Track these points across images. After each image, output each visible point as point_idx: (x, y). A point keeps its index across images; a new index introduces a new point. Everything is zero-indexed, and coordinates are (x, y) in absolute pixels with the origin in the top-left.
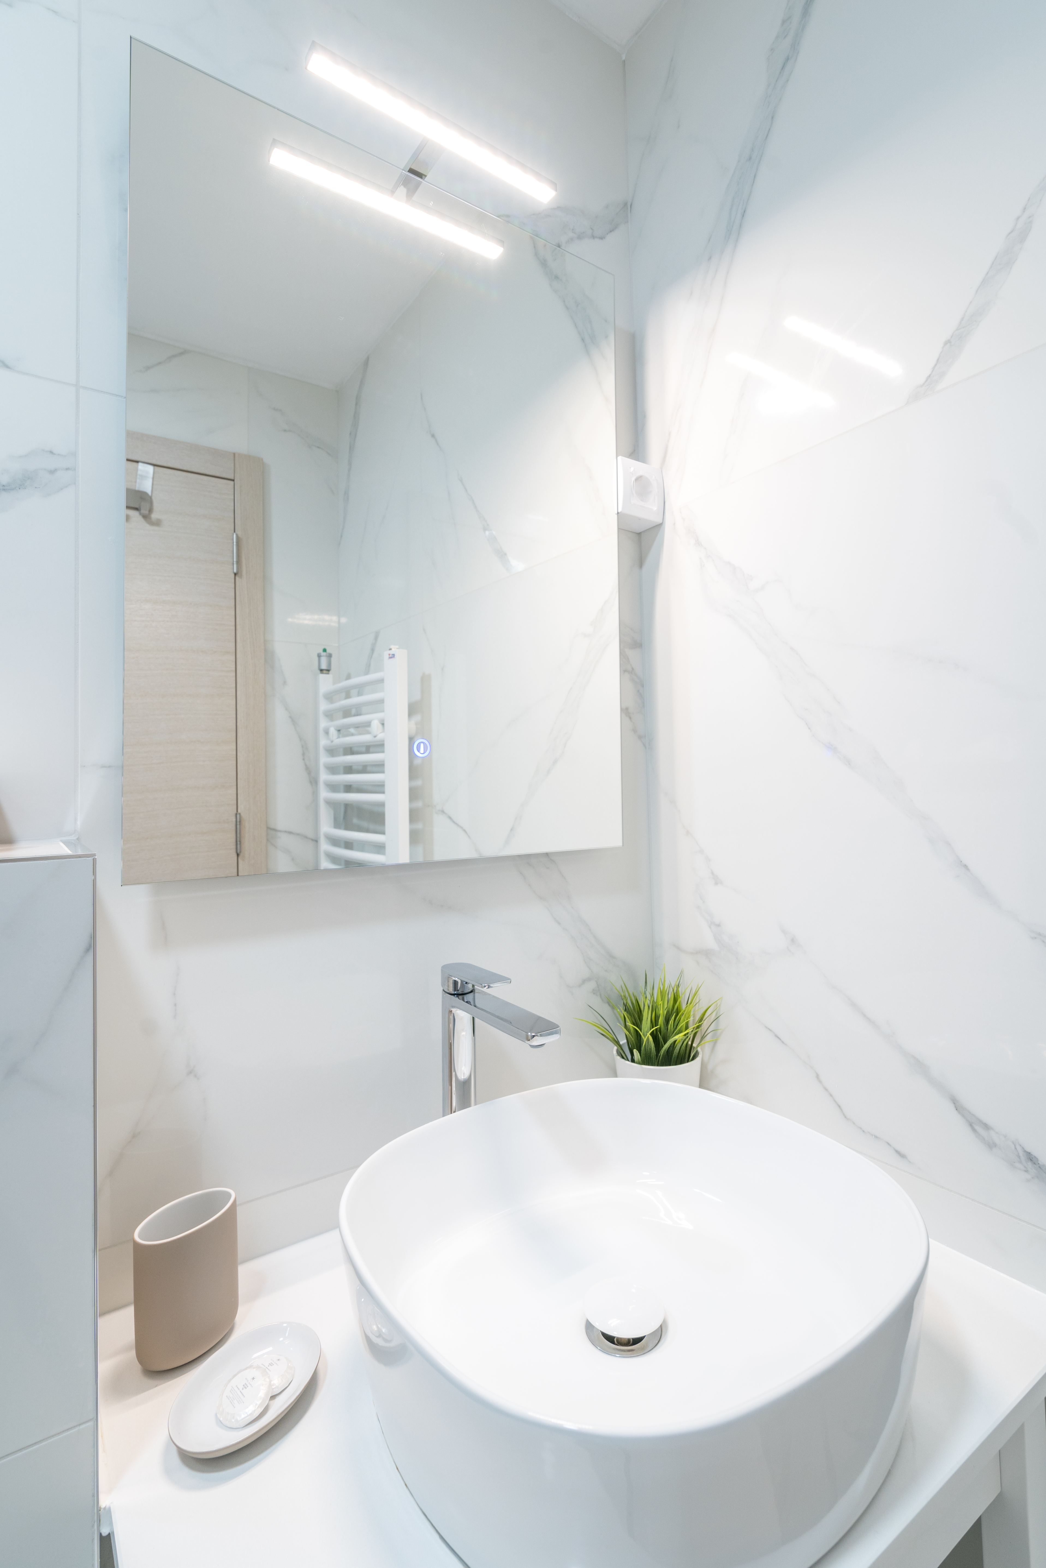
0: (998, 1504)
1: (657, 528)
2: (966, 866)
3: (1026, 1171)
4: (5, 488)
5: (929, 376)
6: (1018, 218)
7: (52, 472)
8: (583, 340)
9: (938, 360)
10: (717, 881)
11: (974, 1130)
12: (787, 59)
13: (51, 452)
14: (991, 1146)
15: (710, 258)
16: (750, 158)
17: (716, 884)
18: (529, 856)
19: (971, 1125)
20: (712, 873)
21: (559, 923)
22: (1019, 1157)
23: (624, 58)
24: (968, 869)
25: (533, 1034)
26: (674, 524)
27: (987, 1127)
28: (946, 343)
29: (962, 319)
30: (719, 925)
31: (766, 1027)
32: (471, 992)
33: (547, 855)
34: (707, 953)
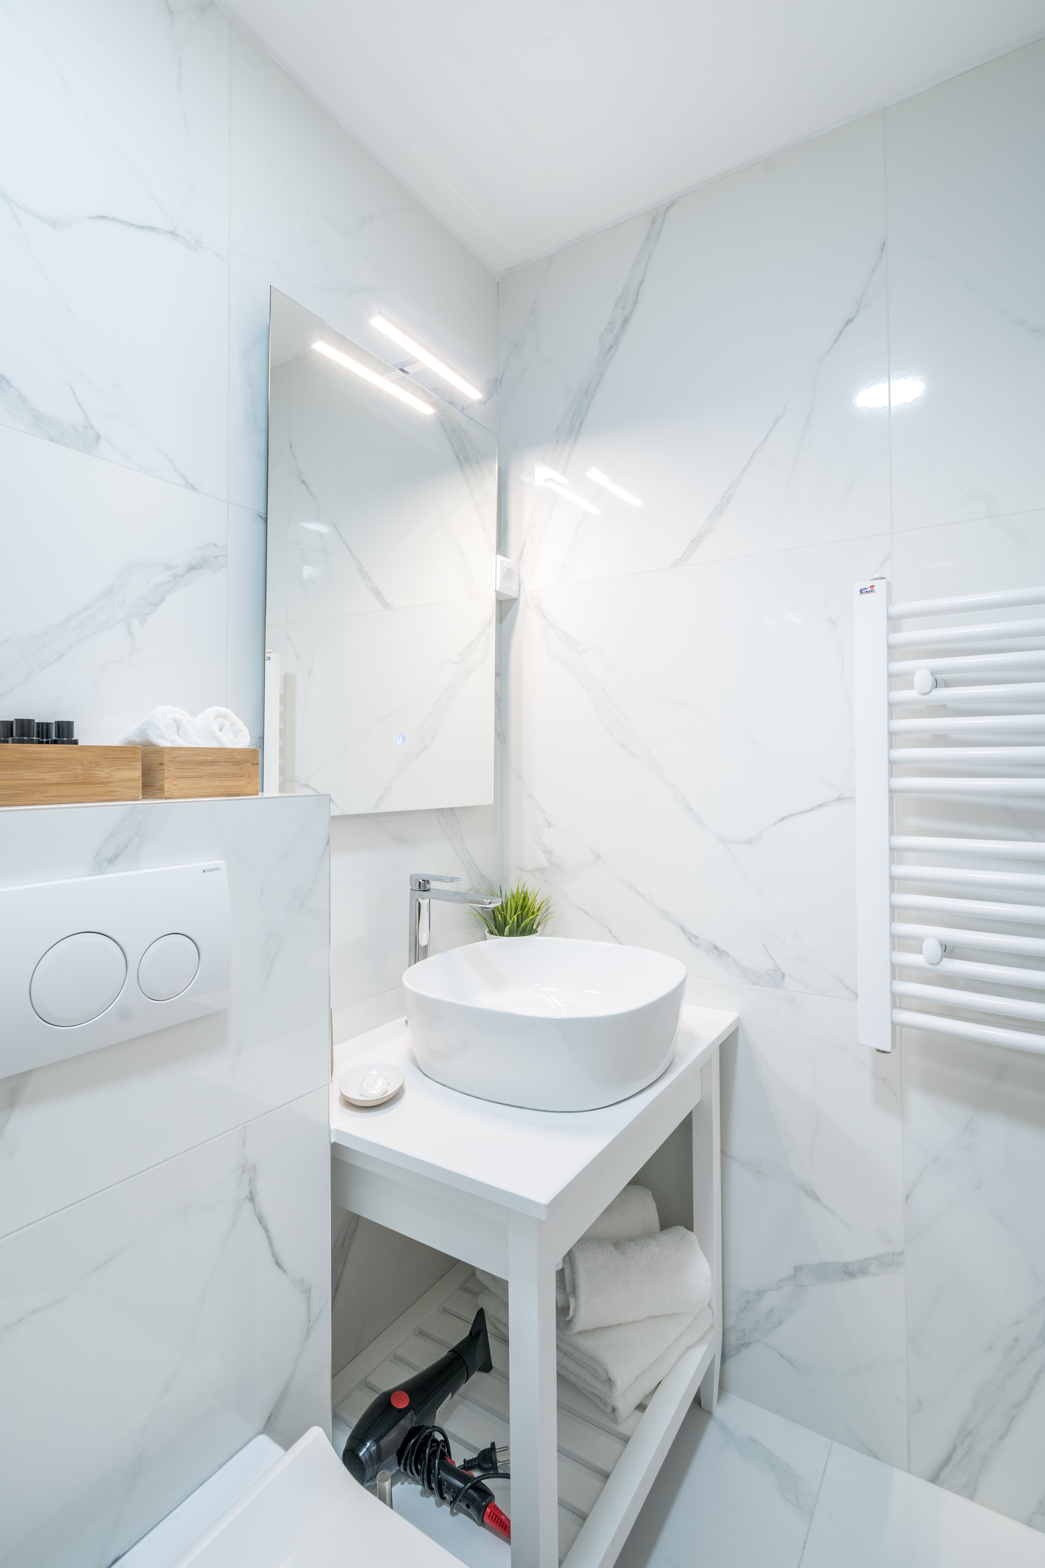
0: (700, 1105)
1: (515, 600)
2: (691, 809)
3: (713, 954)
4: (194, 568)
5: (683, 556)
6: (726, 492)
7: (216, 558)
8: (458, 457)
9: (687, 549)
10: (550, 825)
11: (691, 940)
12: (611, 347)
13: (216, 545)
14: (698, 946)
15: (557, 442)
16: (586, 393)
17: (549, 827)
18: (442, 809)
19: (689, 938)
20: (547, 821)
21: (457, 853)
22: (710, 948)
23: (498, 281)
24: (692, 810)
25: (490, 901)
26: (527, 600)
27: (696, 937)
28: (692, 541)
29: (699, 532)
30: (550, 852)
31: (579, 908)
32: (428, 890)
33: (451, 809)
34: (542, 870)
